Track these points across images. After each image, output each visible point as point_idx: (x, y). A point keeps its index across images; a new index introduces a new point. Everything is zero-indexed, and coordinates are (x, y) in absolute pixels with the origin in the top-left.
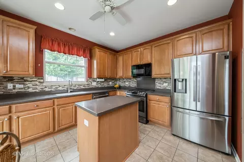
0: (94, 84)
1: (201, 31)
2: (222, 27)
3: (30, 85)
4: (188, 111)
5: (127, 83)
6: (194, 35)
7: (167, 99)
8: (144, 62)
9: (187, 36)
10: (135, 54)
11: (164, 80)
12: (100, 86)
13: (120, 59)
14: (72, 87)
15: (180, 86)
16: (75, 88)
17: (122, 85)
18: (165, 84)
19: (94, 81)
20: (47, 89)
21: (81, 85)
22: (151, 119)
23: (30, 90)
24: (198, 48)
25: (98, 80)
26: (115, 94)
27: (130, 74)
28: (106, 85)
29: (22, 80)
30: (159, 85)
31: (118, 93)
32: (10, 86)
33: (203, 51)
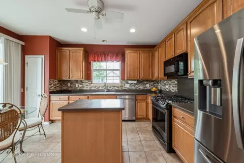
0: (127, 86)
3: (85, 85)
5: (167, 87)
8: (179, 52)
10: (168, 44)
12: (133, 88)
14: (108, 88)
16: (111, 89)
17: (163, 88)
19: (127, 83)
20: (93, 88)
21: (115, 87)
23: (85, 88)
25: (130, 82)
27: (163, 74)
28: (141, 87)
29: (82, 82)
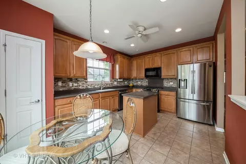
0: (115, 83)
1: (196, 47)
2: (209, 46)
3: (80, 84)
4: (188, 100)
5: (139, 83)
6: (192, 49)
7: (174, 93)
8: (156, 66)
9: (187, 49)
10: (147, 60)
11: (170, 80)
12: (119, 85)
13: (135, 63)
14: (103, 86)
15: (182, 84)
16: (105, 86)
17: (135, 84)
18: (171, 83)
19: (115, 81)
20: (89, 87)
21: (108, 84)
22: (162, 109)
24: (195, 58)
25: (119, 80)
26: (132, 91)
27: (144, 75)
28: (123, 84)
29: (77, 80)
30: (166, 84)
31: (134, 90)
32: (71, 84)
33: (198, 61)
